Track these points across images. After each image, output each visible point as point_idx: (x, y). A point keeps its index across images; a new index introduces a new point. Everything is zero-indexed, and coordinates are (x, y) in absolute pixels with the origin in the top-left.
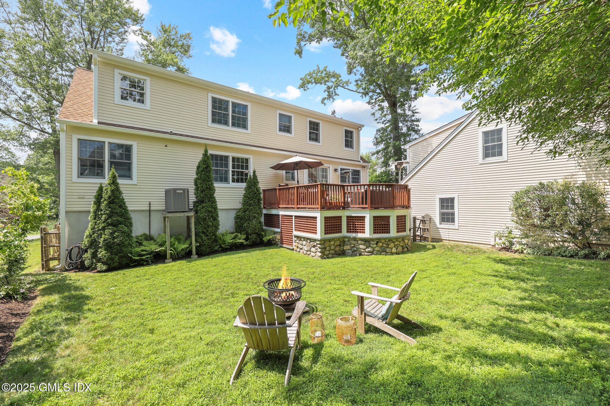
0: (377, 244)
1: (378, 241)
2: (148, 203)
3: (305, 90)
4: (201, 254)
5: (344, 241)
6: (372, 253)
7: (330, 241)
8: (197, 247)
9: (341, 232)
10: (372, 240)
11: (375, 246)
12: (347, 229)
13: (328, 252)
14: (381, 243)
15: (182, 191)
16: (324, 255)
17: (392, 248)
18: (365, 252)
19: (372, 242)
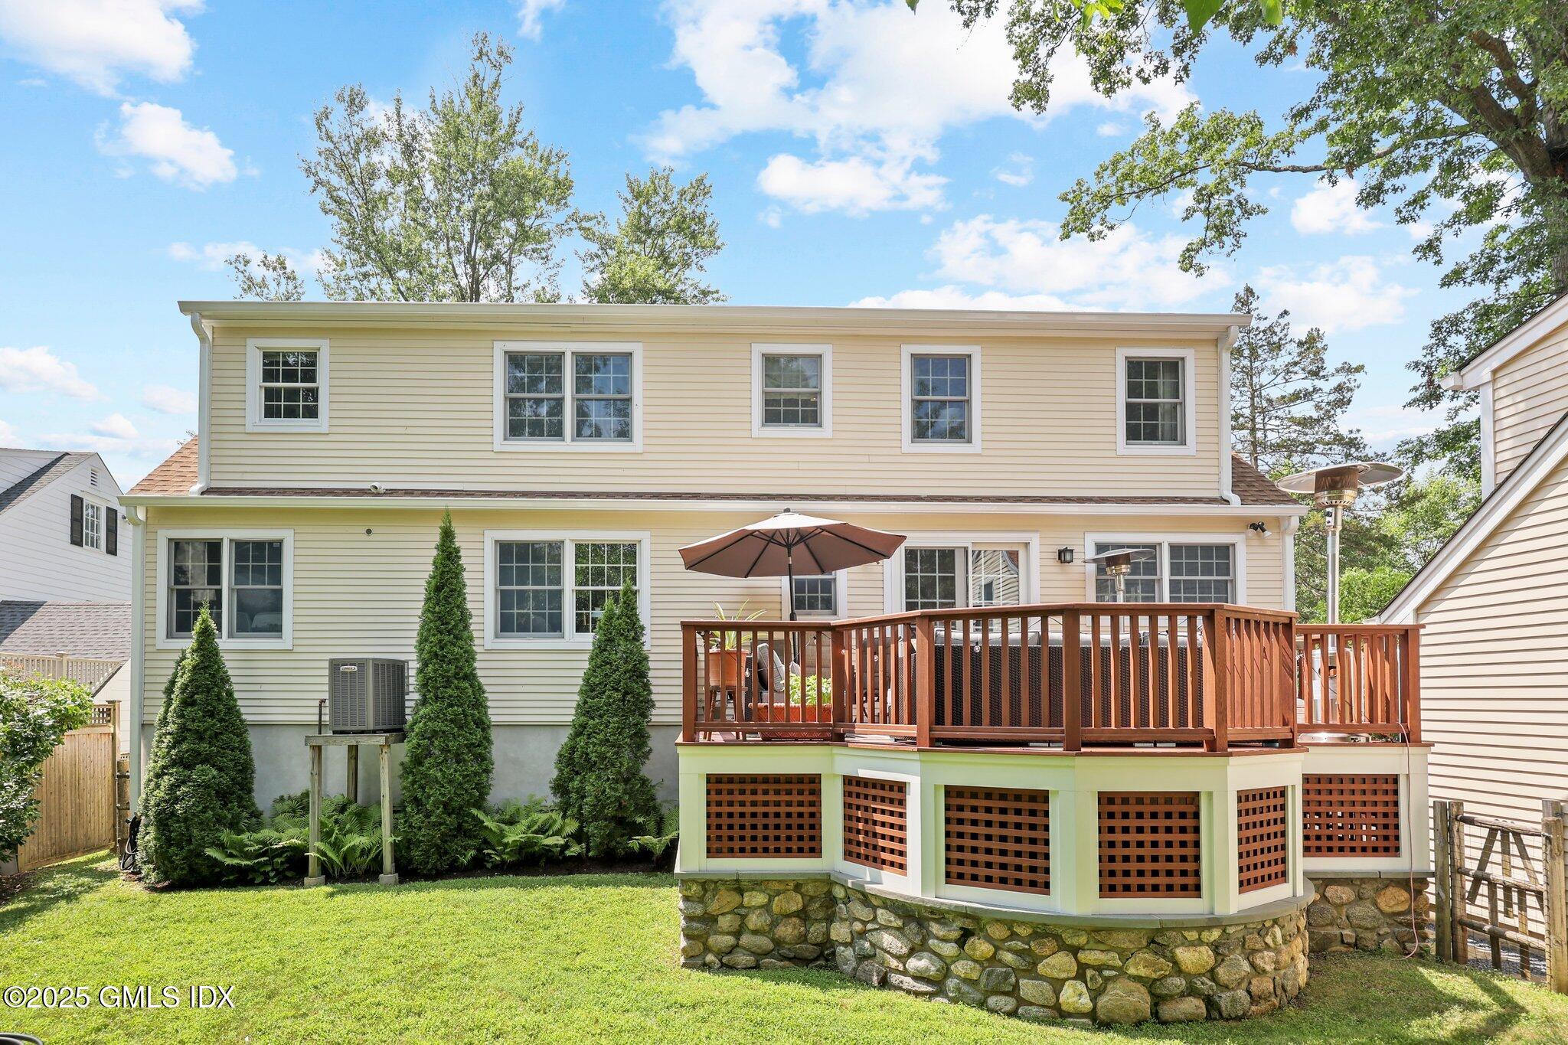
0: (961, 942)
1: (970, 926)
2: (317, 703)
3: (1092, 237)
4: (409, 873)
5: (831, 901)
6: (936, 985)
7: (740, 891)
8: (395, 846)
9: (815, 851)
10: (940, 915)
11: (949, 949)
12: (848, 841)
13: (729, 940)
14: (989, 939)
15: (355, 668)
16: (707, 949)
17: (1057, 985)
18: (905, 973)
19: (935, 928)
